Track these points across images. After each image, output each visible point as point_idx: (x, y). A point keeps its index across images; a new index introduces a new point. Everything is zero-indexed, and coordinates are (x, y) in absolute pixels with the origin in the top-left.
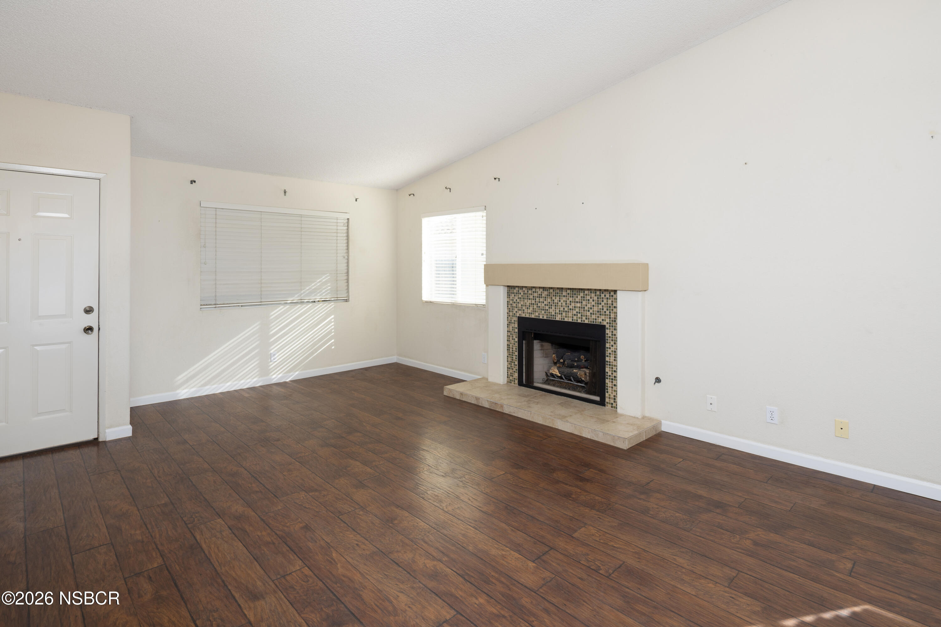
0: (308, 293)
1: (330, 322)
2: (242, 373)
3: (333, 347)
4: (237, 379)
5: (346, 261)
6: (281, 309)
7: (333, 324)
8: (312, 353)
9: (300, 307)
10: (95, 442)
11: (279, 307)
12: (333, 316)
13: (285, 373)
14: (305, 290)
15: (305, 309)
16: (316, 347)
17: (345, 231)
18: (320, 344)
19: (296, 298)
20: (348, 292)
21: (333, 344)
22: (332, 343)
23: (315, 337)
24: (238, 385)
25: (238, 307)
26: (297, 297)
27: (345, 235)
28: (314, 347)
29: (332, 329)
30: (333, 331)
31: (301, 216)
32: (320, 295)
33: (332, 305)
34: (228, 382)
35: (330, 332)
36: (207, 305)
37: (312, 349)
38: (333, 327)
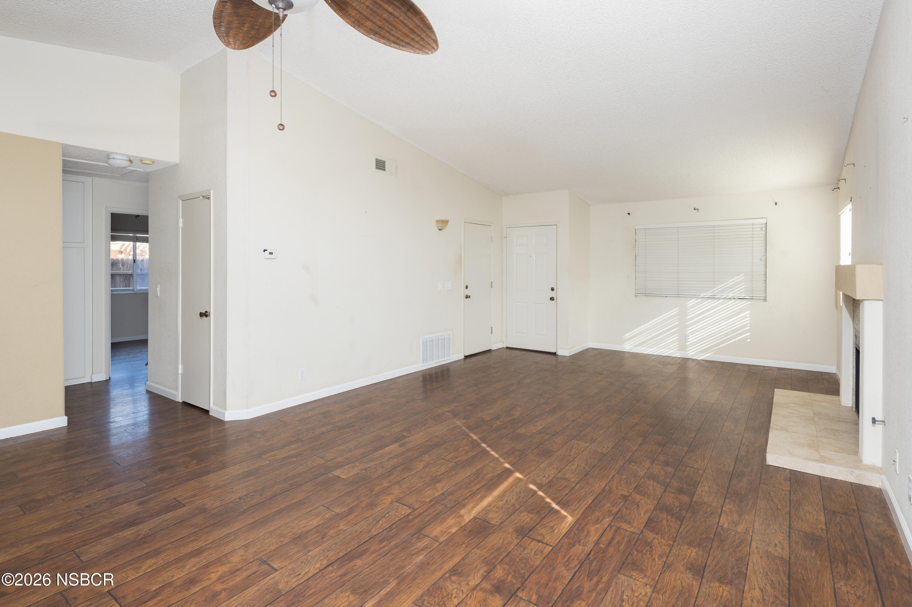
0: (720, 291)
1: (745, 317)
2: (663, 344)
3: (749, 340)
4: (659, 347)
5: (764, 263)
6: (693, 302)
7: (748, 319)
8: (724, 342)
9: (711, 301)
10: (554, 354)
11: (692, 300)
12: (748, 312)
13: (697, 352)
14: (717, 288)
15: (715, 304)
16: (728, 337)
17: (763, 235)
18: (733, 334)
19: (708, 294)
20: (766, 293)
21: (749, 337)
22: (747, 336)
23: (729, 328)
24: (658, 352)
25: (663, 297)
26: (710, 293)
27: (763, 238)
28: (728, 335)
29: (747, 324)
30: (748, 325)
31: (714, 226)
32: (733, 293)
33: (747, 303)
34: (652, 348)
35: (745, 326)
36: (641, 294)
37: (725, 337)
38: (748, 322)
